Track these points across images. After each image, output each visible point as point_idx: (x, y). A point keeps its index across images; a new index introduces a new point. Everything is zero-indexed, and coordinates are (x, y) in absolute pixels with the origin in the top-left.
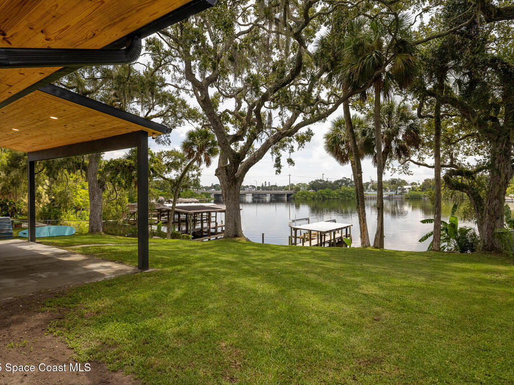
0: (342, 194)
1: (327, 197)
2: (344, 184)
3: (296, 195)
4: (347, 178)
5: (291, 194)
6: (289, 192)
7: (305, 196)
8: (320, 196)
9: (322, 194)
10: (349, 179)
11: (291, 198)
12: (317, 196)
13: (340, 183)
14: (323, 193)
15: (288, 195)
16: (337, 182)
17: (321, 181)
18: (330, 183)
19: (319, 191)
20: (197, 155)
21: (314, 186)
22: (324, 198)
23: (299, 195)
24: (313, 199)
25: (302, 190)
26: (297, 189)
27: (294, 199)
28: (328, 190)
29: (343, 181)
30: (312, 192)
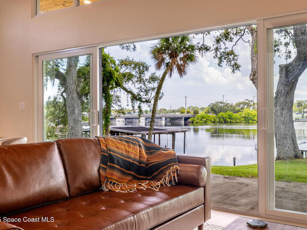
0: (245, 117)
1: (229, 120)
2: (246, 107)
3: (195, 119)
4: (250, 100)
5: (189, 118)
6: (186, 115)
7: (205, 119)
8: (222, 120)
9: (223, 118)
10: (251, 101)
11: (189, 122)
12: (217, 120)
13: (242, 106)
14: (224, 116)
15: (186, 119)
16: (238, 104)
17: (221, 103)
18: (231, 106)
19: (220, 114)
20: (172, 62)
21: (214, 109)
22: (226, 122)
23: (198, 119)
24: (214, 122)
25: (201, 113)
26: (196, 112)
27: (193, 122)
28: (229, 113)
29: (245, 104)
30: (212, 115)
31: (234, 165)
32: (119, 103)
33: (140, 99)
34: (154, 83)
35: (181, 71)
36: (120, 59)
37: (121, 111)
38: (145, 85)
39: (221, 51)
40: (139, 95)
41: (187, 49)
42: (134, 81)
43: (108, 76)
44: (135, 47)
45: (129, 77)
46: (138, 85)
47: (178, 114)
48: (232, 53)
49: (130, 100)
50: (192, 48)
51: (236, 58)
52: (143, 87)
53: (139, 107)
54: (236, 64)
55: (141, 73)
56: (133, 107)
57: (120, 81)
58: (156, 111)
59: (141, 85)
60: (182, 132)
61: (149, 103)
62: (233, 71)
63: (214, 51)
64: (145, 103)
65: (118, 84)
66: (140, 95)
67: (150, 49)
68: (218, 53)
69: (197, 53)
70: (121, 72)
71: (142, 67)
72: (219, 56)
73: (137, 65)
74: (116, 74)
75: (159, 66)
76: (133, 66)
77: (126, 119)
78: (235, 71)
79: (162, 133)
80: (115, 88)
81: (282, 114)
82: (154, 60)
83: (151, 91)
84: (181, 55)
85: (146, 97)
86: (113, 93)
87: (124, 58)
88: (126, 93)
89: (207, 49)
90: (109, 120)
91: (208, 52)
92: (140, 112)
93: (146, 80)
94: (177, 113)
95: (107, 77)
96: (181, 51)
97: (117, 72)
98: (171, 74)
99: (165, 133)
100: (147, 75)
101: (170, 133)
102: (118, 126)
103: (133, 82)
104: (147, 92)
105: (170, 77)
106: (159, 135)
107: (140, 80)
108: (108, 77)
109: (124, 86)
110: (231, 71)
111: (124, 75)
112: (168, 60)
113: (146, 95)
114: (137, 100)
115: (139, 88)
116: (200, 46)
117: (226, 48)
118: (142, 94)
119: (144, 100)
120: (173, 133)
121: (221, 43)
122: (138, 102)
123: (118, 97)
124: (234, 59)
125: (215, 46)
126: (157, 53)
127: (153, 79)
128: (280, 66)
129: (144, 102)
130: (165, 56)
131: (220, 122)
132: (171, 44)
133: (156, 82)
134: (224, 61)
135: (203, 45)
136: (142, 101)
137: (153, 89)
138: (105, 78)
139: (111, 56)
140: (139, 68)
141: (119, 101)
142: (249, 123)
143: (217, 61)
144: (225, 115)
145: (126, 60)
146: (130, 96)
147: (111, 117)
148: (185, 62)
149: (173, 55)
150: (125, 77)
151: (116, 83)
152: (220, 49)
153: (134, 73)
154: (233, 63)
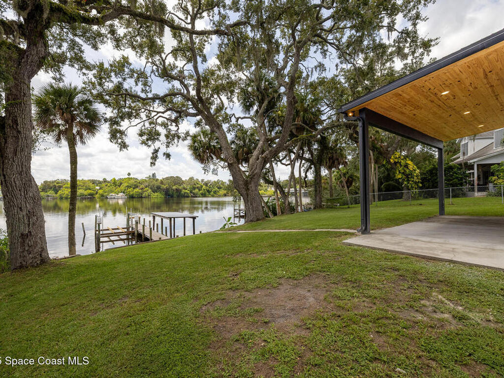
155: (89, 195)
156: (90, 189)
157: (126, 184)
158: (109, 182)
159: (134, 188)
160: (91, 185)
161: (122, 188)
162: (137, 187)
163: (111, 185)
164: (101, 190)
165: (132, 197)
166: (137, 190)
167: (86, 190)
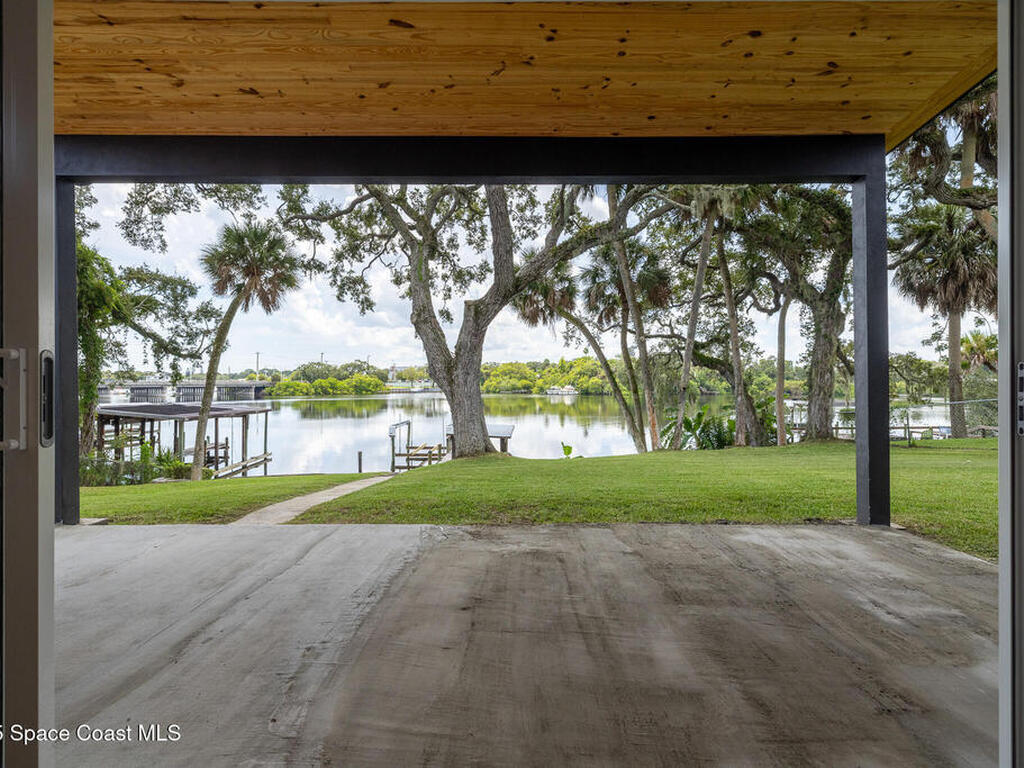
0: (355, 386)
1: (331, 391)
2: (356, 371)
3: (274, 389)
4: (362, 360)
5: (263, 388)
6: (258, 382)
7: (292, 390)
8: (319, 390)
9: (322, 387)
10: (365, 362)
11: (264, 394)
12: (313, 390)
13: (350, 369)
14: (324, 384)
15: (258, 389)
16: (345, 367)
17: (319, 364)
18: (335, 369)
19: (317, 382)
20: (250, 284)
21: (307, 374)
22: (326, 393)
23: (280, 389)
24: (307, 394)
25: (285, 380)
26: (276, 379)
27: (270, 394)
28: (332, 380)
29: (355, 366)
30: (303, 384)
31: (360, 471)
32: (120, 358)
33: (176, 351)
34: (209, 320)
35: (269, 303)
36: (125, 267)
37: (128, 374)
38: (186, 323)
39: (344, 275)
40: (172, 342)
41: (282, 263)
42: (160, 314)
43: (94, 296)
44: (165, 245)
45: (149, 305)
46: (169, 324)
47: (244, 381)
48: (361, 280)
49: (150, 352)
50: (292, 262)
51: (367, 290)
52: (183, 327)
53: (174, 366)
54: (367, 300)
55: (179, 298)
56: (159, 366)
57: (125, 311)
58: (216, 374)
59: (179, 322)
60: (260, 412)
61: (198, 360)
62: (363, 311)
63: (331, 274)
64: (188, 359)
65: (120, 317)
66: (176, 343)
67: (201, 253)
68: (338, 278)
69: (299, 273)
70: (129, 292)
71: (180, 289)
72: (339, 283)
73: (167, 283)
74: (116, 296)
75: (220, 289)
76: (157, 283)
77: (132, 389)
78: (366, 311)
79: (222, 416)
80: (111, 324)
81: (465, 382)
82: (208, 275)
83: (201, 337)
84: (270, 274)
85: (189, 347)
86: (104, 336)
87: (136, 265)
88: (141, 337)
89: (320, 267)
90: (95, 392)
91: (322, 274)
92: (176, 376)
93: (190, 314)
94: (240, 380)
95: (88, 299)
96: (270, 265)
97: (118, 290)
98: (247, 305)
99: (228, 416)
100: (192, 305)
101: (237, 415)
102: (114, 403)
103: (158, 317)
104: (191, 337)
105: (246, 311)
106: (217, 420)
107: (175, 313)
108: (93, 300)
109: (137, 322)
110: (359, 310)
111: (136, 301)
112: (239, 279)
113: (189, 344)
114: (168, 351)
115: (172, 329)
116: (306, 260)
117: (352, 271)
118: (179, 340)
119: (183, 353)
120: (245, 416)
121: (344, 261)
122: (172, 357)
123: (118, 345)
124: (363, 292)
125: (333, 266)
126: (217, 263)
127: (206, 312)
128: (466, 302)
129: (185, 357)
130: (233, 271)
131: (317, 394)
132: (248, 250)
133: (213, 320)
134: (349, 293)
135: (313, 259)
136: (180, 356)
137: (207, 333)
138: (84, 300)
139: (101, 254)
140: (173, 290)
141: (122, 353)
142: (361, 394)
143: (335, 291)
144: (324, 382)
145: (140, 271)
146: (151, 343)
147: (100, 386)
148: (276, 287)
149: (252, 271)
150: (137, 304)
151: (114, 314)
152: (343, 271)
153: (159, 298)
154: (362, 297)
155: (524, 387)
156: (526, 378)
157: (578, 369)
158: (554, 365)
159: (590, 377)
160: (529, 372)
161: (572, 375)
162: (596, 374)
163: (556, 371)
164: (541, 380)
165: (586, 393)
166: (595, 380)
167: (520, 379)
